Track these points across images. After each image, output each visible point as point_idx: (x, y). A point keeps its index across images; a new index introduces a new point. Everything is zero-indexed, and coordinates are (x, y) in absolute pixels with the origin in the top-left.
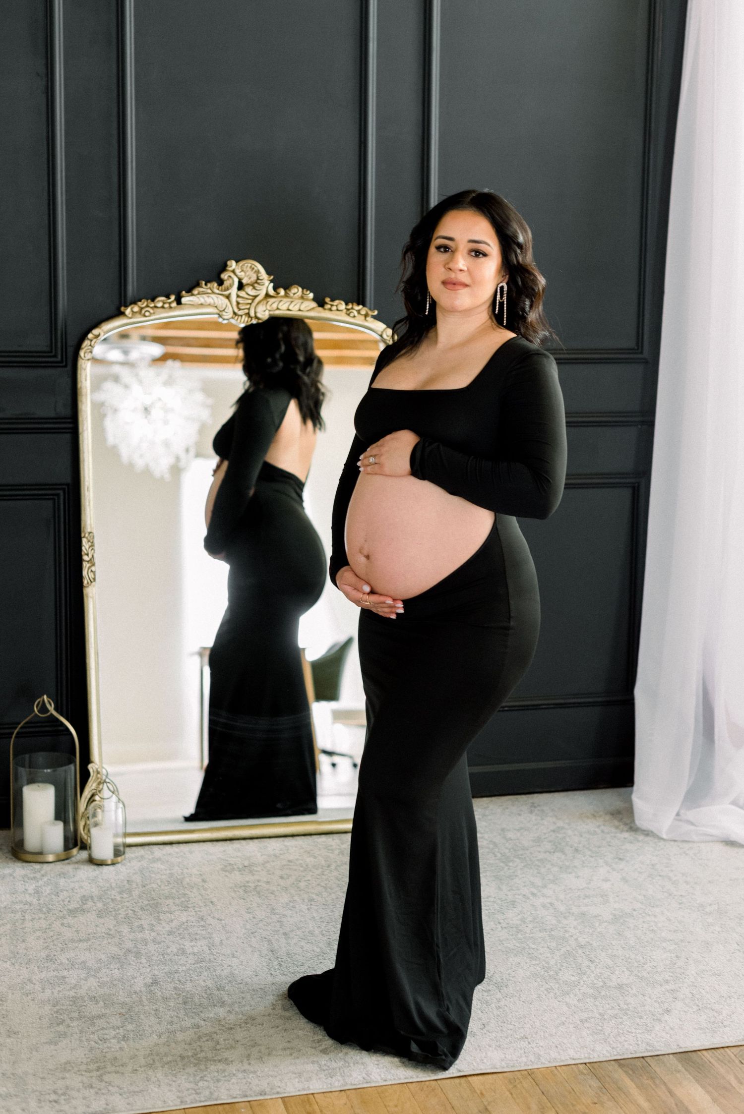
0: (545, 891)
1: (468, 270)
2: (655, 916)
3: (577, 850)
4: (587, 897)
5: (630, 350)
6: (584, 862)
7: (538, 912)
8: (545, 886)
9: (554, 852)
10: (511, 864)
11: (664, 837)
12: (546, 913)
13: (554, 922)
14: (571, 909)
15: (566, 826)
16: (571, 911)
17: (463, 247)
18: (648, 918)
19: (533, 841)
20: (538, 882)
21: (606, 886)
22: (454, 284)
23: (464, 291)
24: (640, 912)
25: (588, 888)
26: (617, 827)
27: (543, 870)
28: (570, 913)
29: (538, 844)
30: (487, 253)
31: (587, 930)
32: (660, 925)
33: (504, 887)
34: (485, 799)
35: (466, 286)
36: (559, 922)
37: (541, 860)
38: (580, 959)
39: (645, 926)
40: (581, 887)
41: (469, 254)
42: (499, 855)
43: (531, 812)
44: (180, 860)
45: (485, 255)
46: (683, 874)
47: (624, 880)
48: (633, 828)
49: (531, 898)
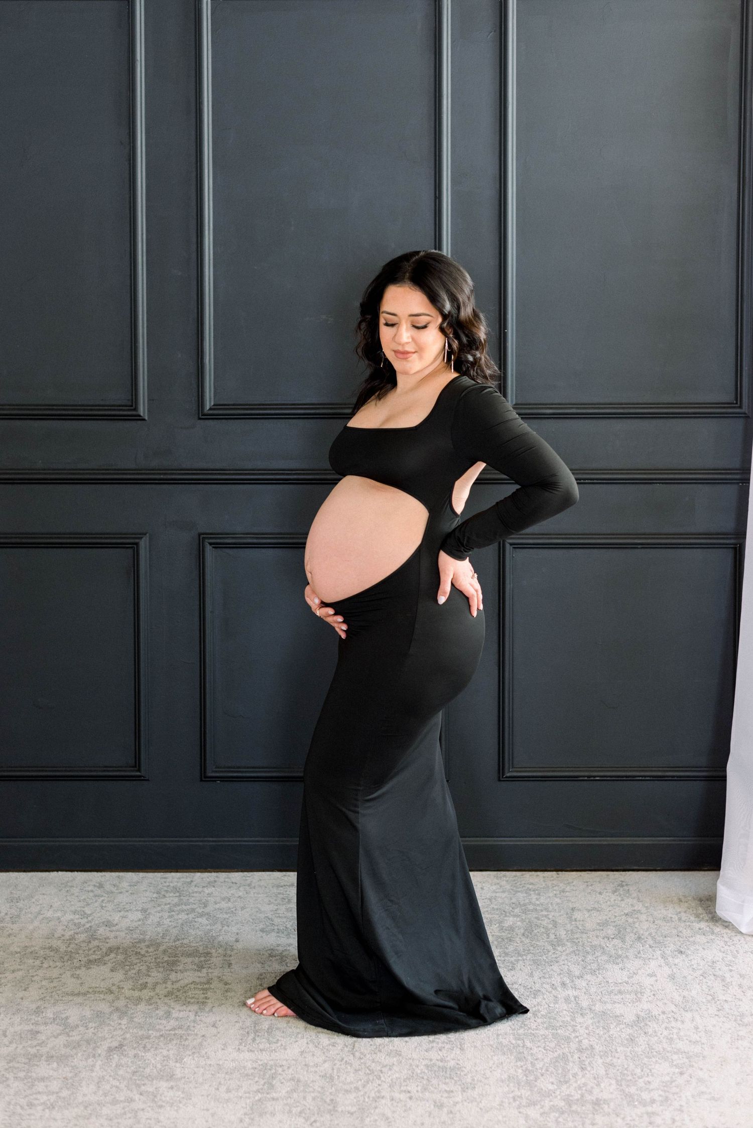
0: (578, 982)
2: (683, 1022)
3: (639, 938)
4: (620, 992)
5: (729, 405)
6: (639, 953)
7: (557, 1006)
8: (581, 977)
9: (613, 938)
10: (559, 948)
11: (743, 930)
12: (565, 1007)
13: (568, 1019)
14: (594, 1005)
15: (644, 910)
16: (593, 1008)
18: (673, 1024)
19: (598, 924)
20: (576, 971)
21: (648, 981)
24: (669, 1016)
25: (627, 983)
26: (697, 916)
27: (589, 958)
28: (591, 1009)
29: (601, 928)
31: (597, 1031)
32: (682, 1033)
33: (537, 974)
34: (574, 873)
36: (573, 1019)
37: (594, 948)
38: (571, 1064)
39: (666, 1033)
40: (620, 981)
42: (552, 937)
43: (614, 892)
46: (742, 976)
47: (672, 977)
48: (715, 918)
49: (559, 989)
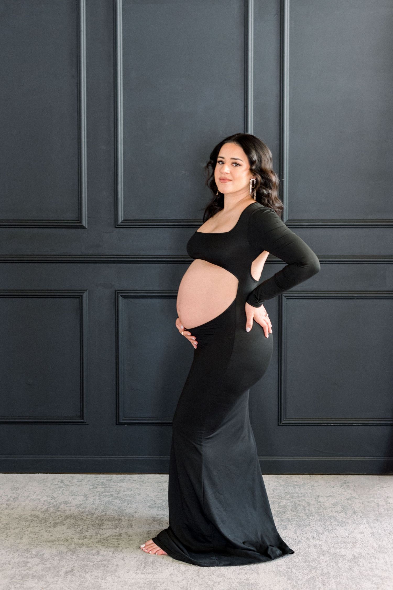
0: (321, 536)
1: (231, 173)
2: (379, 559)
3: (355, 512)
4: (344, 542)
6: (355, 520)
7: (310, 550)
8: (323, 533)
9: (340, 512)
10: (311, 518)
12: (314, 551)
13: (316, 557)
15: (357, 497)
16: (329, 551)
17: (228, 161)
18: (373, 560)
19: (332, 504)
20: (320, 530)
21: (359, 536)
22: (224, 180)
23: (229, 183)
24: (371, 556)
25: (348, 537)
27: (327, 523)
29: (334, 506)
30: (240, 164)
31: (332, 564)
32: (378, 565)
33: (298, 532)
35: (230, 180)
36: (319, 557)
37: (330, 517)
38: (317, 582)
39: (369, 565)
40: (344, 536)
41: (232, 165)
42: (307, 511)
43: (341, 486)
44: (130, 499)
45: (240, 165)
47: (373, 534)
49: (311, 540)
